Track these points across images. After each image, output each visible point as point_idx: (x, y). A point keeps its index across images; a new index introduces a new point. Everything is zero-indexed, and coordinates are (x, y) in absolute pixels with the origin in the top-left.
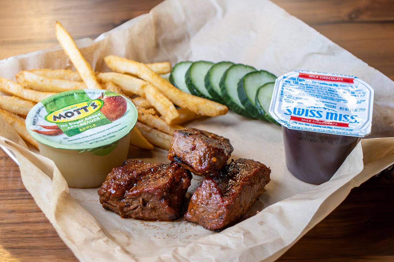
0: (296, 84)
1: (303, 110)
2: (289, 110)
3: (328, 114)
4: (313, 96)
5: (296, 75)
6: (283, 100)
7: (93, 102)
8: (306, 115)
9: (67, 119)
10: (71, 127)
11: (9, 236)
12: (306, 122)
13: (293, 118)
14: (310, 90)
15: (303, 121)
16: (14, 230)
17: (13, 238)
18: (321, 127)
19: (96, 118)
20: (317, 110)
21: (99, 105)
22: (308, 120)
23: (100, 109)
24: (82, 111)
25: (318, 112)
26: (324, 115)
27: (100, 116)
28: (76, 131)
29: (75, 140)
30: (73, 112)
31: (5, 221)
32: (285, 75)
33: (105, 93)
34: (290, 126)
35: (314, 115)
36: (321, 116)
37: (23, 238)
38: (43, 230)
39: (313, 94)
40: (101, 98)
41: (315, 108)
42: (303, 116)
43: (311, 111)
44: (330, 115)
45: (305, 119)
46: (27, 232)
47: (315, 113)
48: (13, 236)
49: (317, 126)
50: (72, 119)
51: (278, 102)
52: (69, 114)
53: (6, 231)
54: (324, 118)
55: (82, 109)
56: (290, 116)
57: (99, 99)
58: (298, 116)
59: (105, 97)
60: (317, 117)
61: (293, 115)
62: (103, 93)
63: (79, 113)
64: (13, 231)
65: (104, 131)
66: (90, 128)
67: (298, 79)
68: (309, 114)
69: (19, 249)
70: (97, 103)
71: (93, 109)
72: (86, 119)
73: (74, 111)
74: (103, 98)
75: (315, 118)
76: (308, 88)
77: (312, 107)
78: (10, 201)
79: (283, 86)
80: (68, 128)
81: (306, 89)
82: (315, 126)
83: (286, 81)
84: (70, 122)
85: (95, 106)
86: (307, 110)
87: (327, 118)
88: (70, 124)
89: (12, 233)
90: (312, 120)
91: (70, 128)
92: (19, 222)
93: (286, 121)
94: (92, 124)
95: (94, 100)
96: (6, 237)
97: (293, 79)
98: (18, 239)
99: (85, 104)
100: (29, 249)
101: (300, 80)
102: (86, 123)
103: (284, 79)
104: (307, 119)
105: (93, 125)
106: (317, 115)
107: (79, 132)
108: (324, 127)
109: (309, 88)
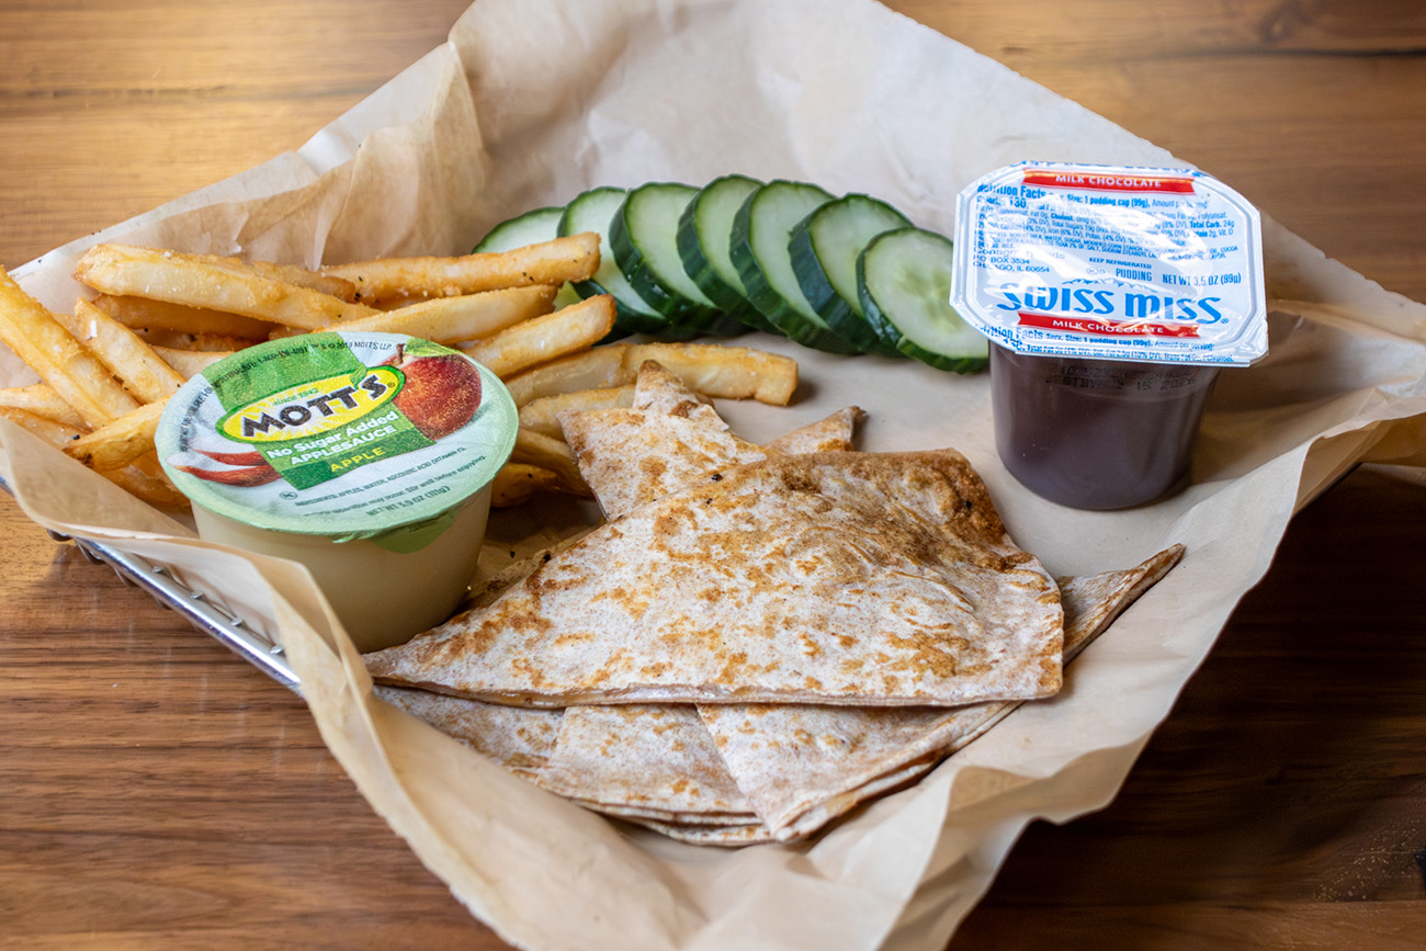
0: (1020, 208)
1: (1054, 292)
2: (1011, 296)
3: (1129, 298)
4: (1077, 245)
5: (1014, 177)
6: (988, 262)
7: (370, 375)
8: (1066, 306)
9: (289, 432)
10: (303, 456)
11: (137, 791)
12: (1068, 329)
13: (1026, 319)
14: (1064, 228)
15: (1060, 328)
16: (152, 771)
17: (147, 800)
18: (1115, 342)
19: (381, 427)
20: (1095, 288)
21: (390, 385)
22: (1074, 321)
23: (395, 398)
24: (336, 405)
25: (1098, 296)
26: (1119, 303)
27: (393, 422)
28: (320, 472)
29: (320, 500)
30: (306, 406)
31: (123, 741)
32: (985, 180)
33: (409, 346)
34: (1023, 347)
35: (1089, 307)
36: (1110, 309)
37: (179, 800)
38: (245, 774)
39: (1077, 238)
40: (397, 361)
41: (1087, 282)
42: (1057, 312)
43: (1078, 294)
44: (1136, 300)
45: (1064, 320)
46: (192, 779)
47: (1091, 298)
48: (147, 792)
49: (1105, 341)
50: (305, 429)
51: (973, 270)
52: (295, 416)
53: (126, 775)
54: (1119, 313)
55: (334, 396)
56: (1015, 312)
57: (389, 365)
58: (1039, 311)
59: (408, 360)
60: (1098, 311)
61: (1024, 309)
62: (401, 346)
63: (327, 412)
64: (151, 777)
65: (412, 471)
66: (363, 462)
67: (1023, 191)
68: (1074, 302)
69: (167, 838)
70: (383, 377)
71: (371, 398)
72: (350, 431)
73: (311, 403)
74: (402, 362)
75: (1091, 316)
76: (1057, 220)
77: (1079, 281)
78: (142, 670)
79: (982, 216)
80: (294, 462)
81: (1054, 224)
82: (1096, 341)
83: (990, 201)
84: (300, 440)
85: (377, 389)
86: (1066, 292)
87: (1129, 313)
88: (300, 447)
89: (145, 781)
90: (1085, 323)
91: (299, 460)
92: (169, 744)
93: (1007, 329)
94: (368, 448)
95: (373, 368)
96: (126, 796)
97: (1010, 191)
98: (161, 804)
99: (343, 382)
100: (199, 839)
101: (1030, 195)
102: (351, 446)
103: (980, 193)
104: (1068, 320)
105: (374, 451)
106: (1097, 305)
107: (330, 476)
108: (1125, 343)
109: (1061, 221)
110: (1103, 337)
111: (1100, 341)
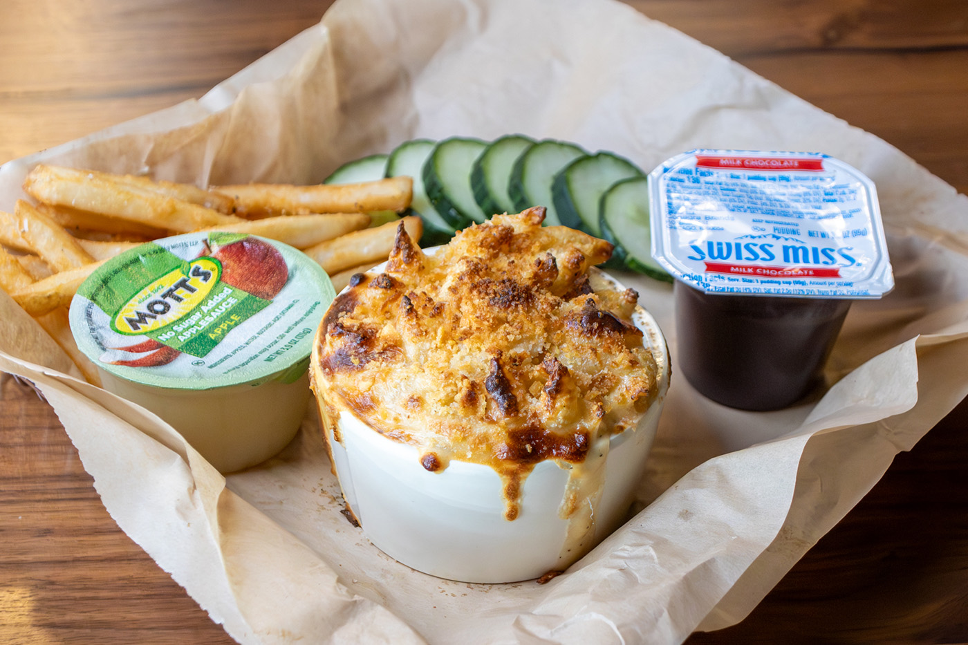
0: (696, 184)
1: (729, 245)
2: (696, 248)
3: (786, 249)
4: (742, 209)
5: (690, 162)
6: (677, 225)
8: (739, 257)
12: (743, 273)
13: (711, 267)
14: (731, 197)
15: (736, 272)
18: (779, 283)
20: (759, 242)
22: (746, 268)
25: (762, 247)
26: (777, 251)
32: (666, 164)
33: (211, 239)
34: (710, 288)
35: (756, 257)
36: (772, 257)
39: (741, 204)
40: (207, 252)
41: (753, 237)
42: (732, 260)
43: (747, 247)
44: (791, 251)
45: (739, 267)
47: (757, 250)
49: (772, 282)
51: (666, 232)
54: (778, 261)
56: (702, 262)
57: (203, 256)
58: (719, 261)
59: (215, 249)
60: (763, 259)
61: (708, 259)
62: (205, 241)
67: (697, 171)
68: (745, 253)
73: (164, 296)
74: (211, 252)
75: (759, 263)
76: (725, 192)
77: (747, 237)
79: (669, 191)
81: (723, 195)
82: (765, 282)
83: (672, 179)
86: (738, 245)
87: (786, 259)
90: (755, 268)
93: (698, 274)
97: (686, 172)
101: (703, 174)
103: (666, 174)
104: (742, 267)
106: (762, 254)
108: (787, 283)
109: (727, 192)
110: (770, 279)
111: (768, 282)
